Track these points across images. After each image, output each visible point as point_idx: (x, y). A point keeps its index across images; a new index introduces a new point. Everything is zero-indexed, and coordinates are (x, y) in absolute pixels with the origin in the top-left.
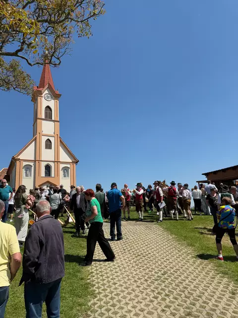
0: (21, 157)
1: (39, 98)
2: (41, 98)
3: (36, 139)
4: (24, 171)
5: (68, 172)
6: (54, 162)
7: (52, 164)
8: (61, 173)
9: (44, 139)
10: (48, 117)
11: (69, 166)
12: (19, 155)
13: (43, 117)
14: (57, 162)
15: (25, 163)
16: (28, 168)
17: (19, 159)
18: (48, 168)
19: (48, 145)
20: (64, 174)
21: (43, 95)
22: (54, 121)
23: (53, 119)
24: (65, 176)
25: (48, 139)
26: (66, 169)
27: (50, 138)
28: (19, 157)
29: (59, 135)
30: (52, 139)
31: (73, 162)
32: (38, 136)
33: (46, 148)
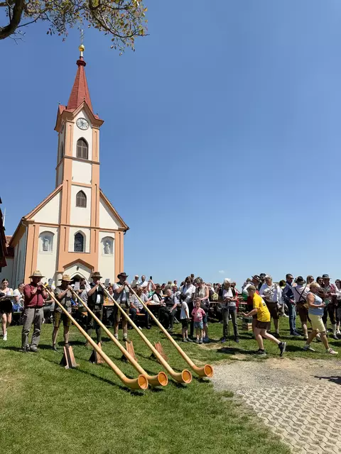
0: (36, 218)
1: (68, 124)
2: (71, 124)
3: (61, 190)
4: (40, 242)
5: (111, 244)
6: (90, 228)
7: (86, 232)
8: (101, 246)
9: (75, 191)
10: (83, 154)
11: (112, 235)
12: (33, 215)
13: (74, 155)
14: (95, 229)
15: (42, 229)
16: (47, 236)
17: (33, 222)
18: (79, 238)
19: (81, 200)
20: (105, 249)
21: (75, 120)
22: (92, 162)
23: (90, 159)
24: (106, 252)
25: (81, 191)
26: (108, 241)
27: (85, 190)
28: (32, 219)
29: (98, 185)
30: (87, 192)
31: (120, 230)
32: (64, 184)
33: (78, 205)
